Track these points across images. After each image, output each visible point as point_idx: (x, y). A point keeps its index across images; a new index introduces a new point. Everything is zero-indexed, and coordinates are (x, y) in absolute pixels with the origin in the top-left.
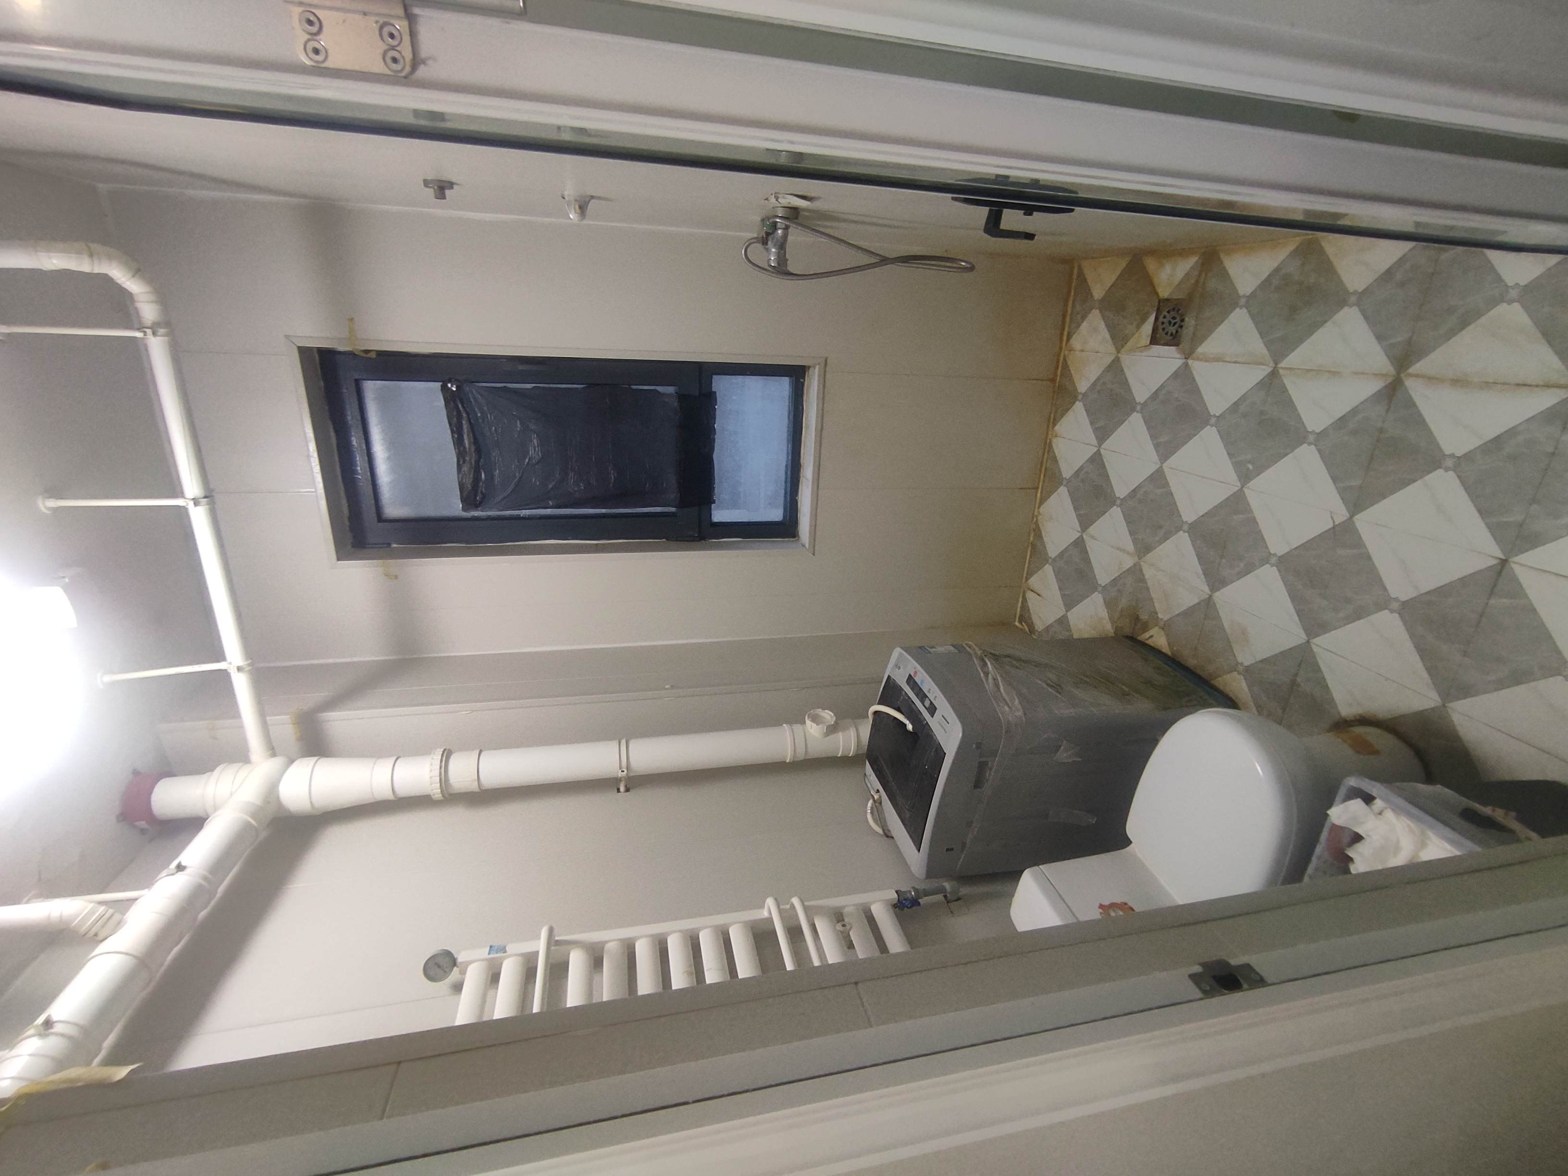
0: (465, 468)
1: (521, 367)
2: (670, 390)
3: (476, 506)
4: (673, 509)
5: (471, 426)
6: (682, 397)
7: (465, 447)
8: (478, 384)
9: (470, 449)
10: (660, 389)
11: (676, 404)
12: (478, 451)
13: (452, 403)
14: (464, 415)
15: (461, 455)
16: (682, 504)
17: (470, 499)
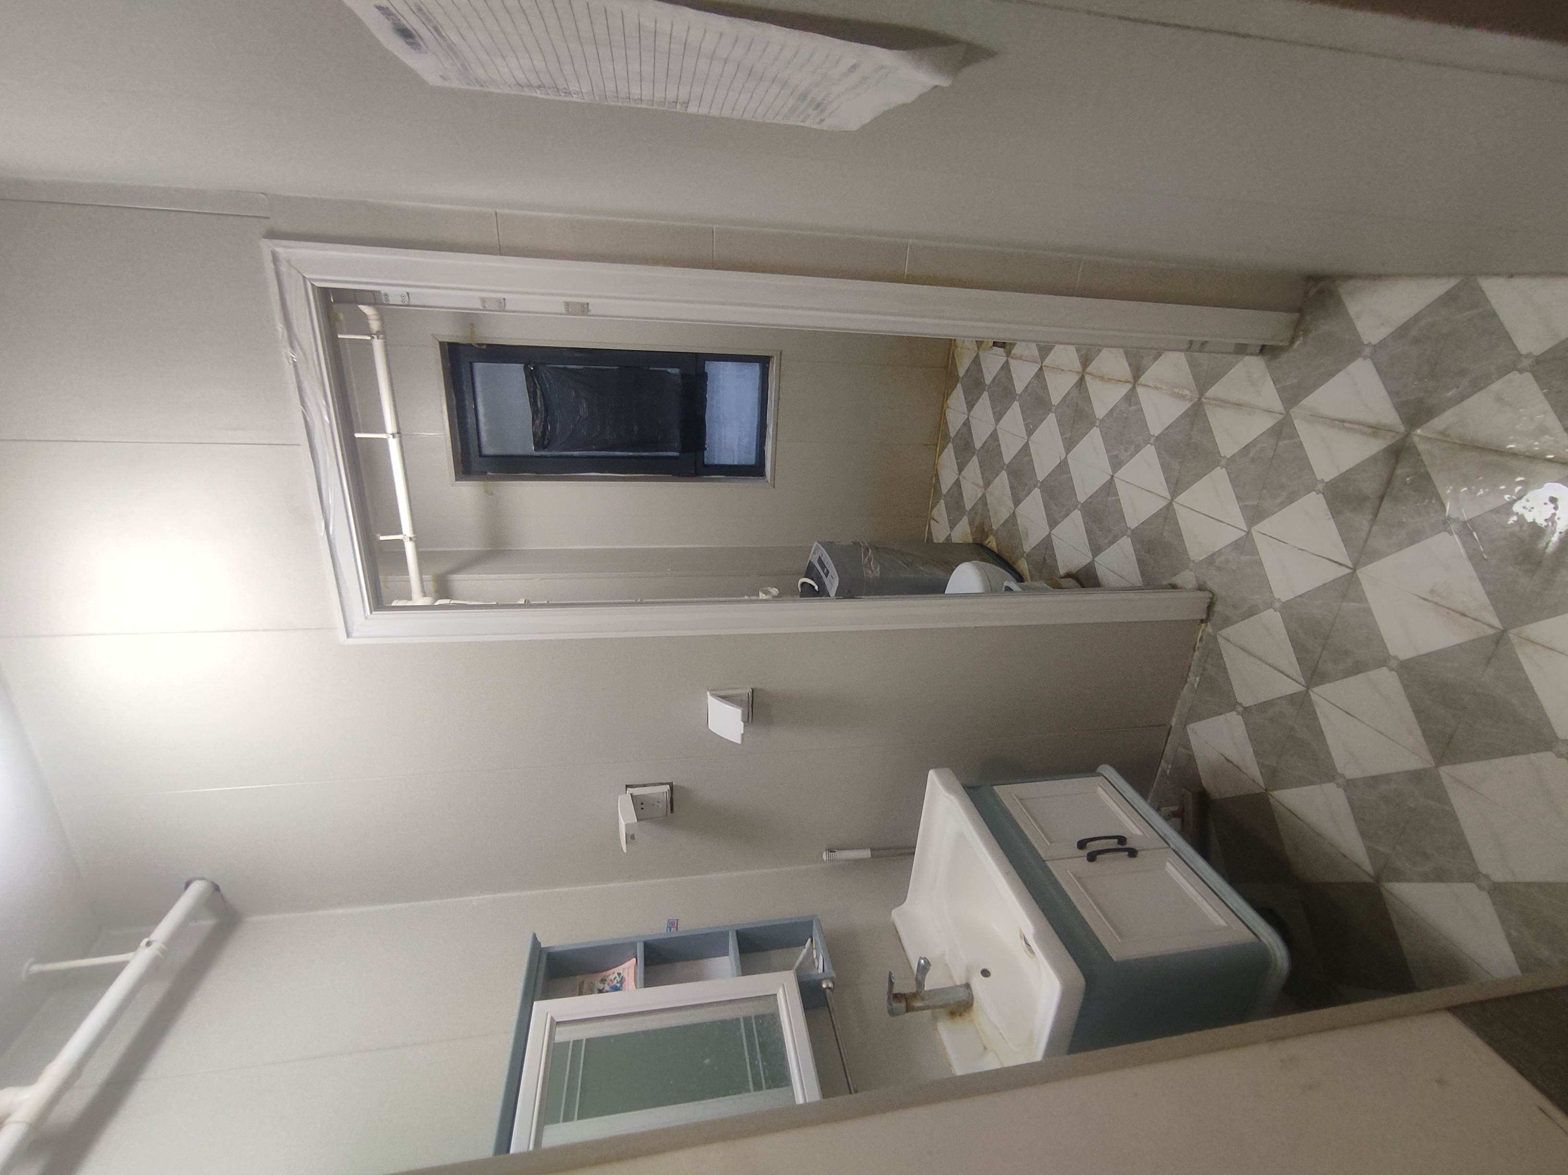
0: (538, 422)
1: (576, 355)
2: (675, 371)
3: (544, 448)
4: (676, 454)
5: (543, 394)
6: (683, 376)
7: (538, 407)
8: (548, 365)
9: (541, 408)
10: (669, 370)
11: (680, 380)
12: (546, 410)
13: (530, 378)
14: (538, 386)
15: (535, 412)
16: (684, 450)
17: (540, 444)
